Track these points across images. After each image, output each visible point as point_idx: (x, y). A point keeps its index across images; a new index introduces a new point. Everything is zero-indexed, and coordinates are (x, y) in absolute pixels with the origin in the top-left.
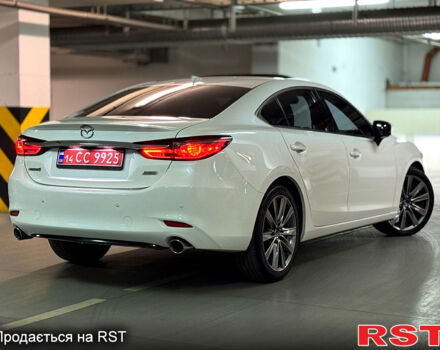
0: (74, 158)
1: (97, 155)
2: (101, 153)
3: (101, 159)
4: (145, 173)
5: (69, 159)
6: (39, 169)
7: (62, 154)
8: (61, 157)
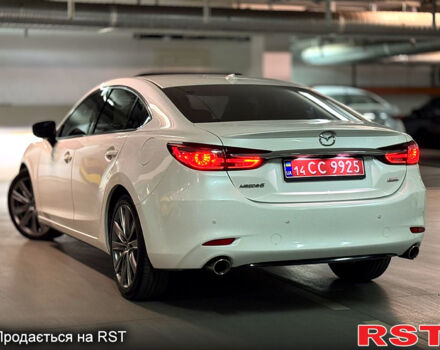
0: (306, 169)
1: (333, 164)
2: (337, 161)
3: (339, 168)
4: (390, 181)
5: (300, 171)
6: (262, 185)
7: (289, 165)
8: (289, 169)
